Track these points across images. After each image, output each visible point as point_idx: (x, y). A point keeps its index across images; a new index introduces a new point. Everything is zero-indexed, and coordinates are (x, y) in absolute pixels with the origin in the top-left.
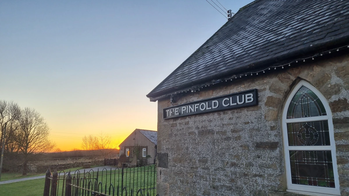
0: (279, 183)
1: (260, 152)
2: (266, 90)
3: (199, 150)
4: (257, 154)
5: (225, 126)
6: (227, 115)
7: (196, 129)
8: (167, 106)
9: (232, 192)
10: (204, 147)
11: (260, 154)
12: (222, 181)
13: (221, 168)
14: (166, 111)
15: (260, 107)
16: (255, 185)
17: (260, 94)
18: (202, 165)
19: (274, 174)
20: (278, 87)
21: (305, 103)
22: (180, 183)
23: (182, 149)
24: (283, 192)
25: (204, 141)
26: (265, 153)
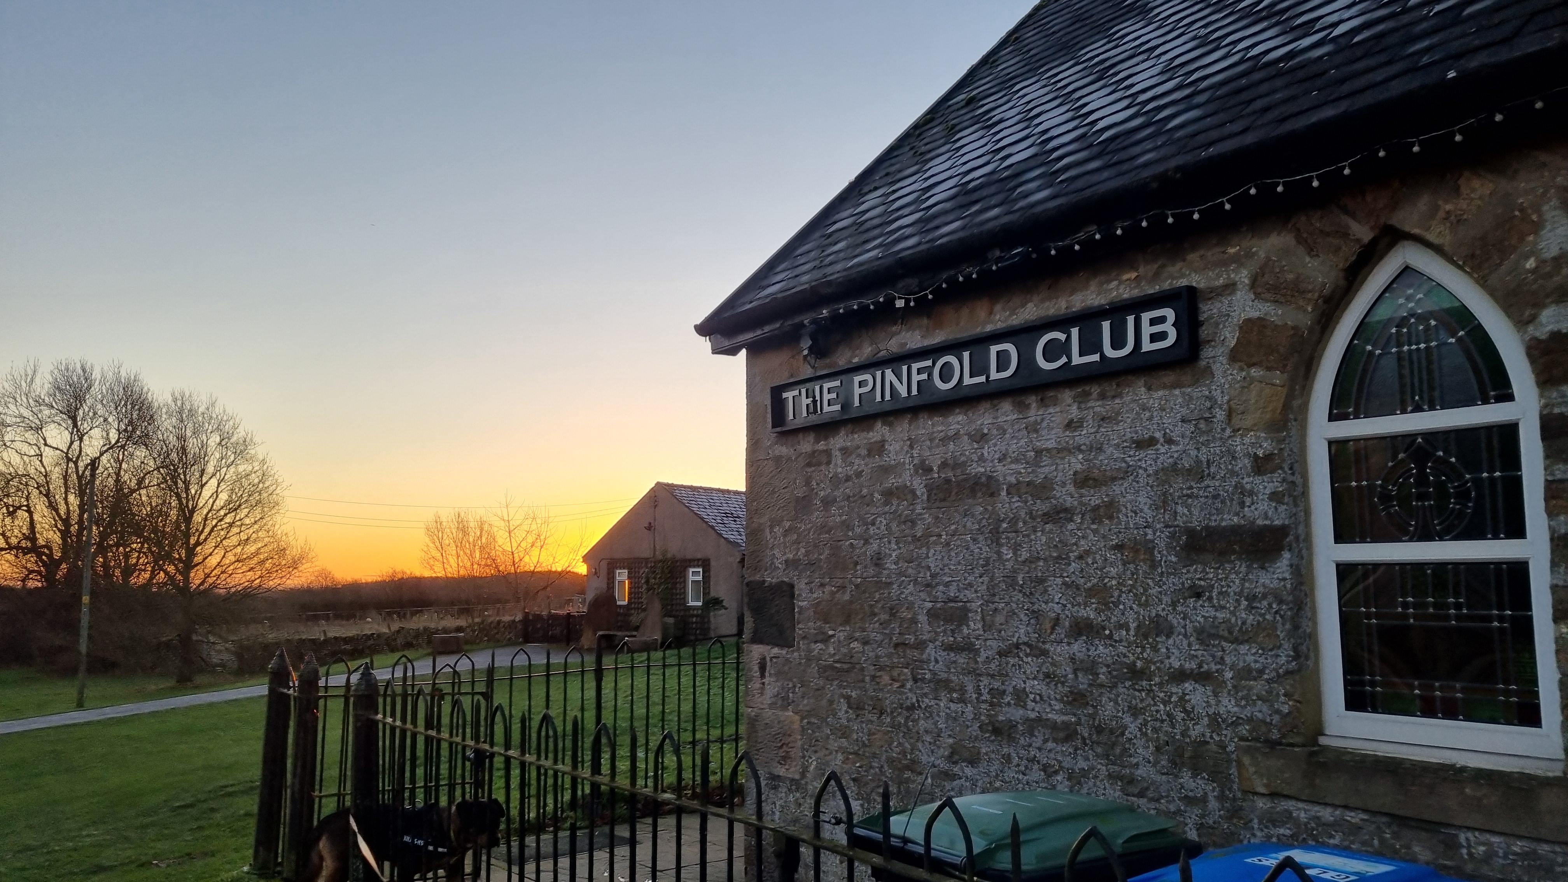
0: (1285, 709)
1: (1204, 571)
2: (1233, 292)
3: (932, 565)
4: (1192, 579)
5: (1046, 460)
6: (1058, 409)
7: (916, 472)
8: (786, 374)
9: (1076, 749)
10: (953, 554)
11: (1202, 583)
12: (1034, 701)
13: (1025, 643)
14: (785, 395)
15: (1208, 367)
16: (1179, 716)
17: (1208, 310)
18: (945, 631)
19: (1265, 668)
20: (1290, 277)
21: (1414, 347)
22: (847, 712)
23: (856, 563)
24: (1304, 745)
25: (953, 527)
26: (1226, 578)
